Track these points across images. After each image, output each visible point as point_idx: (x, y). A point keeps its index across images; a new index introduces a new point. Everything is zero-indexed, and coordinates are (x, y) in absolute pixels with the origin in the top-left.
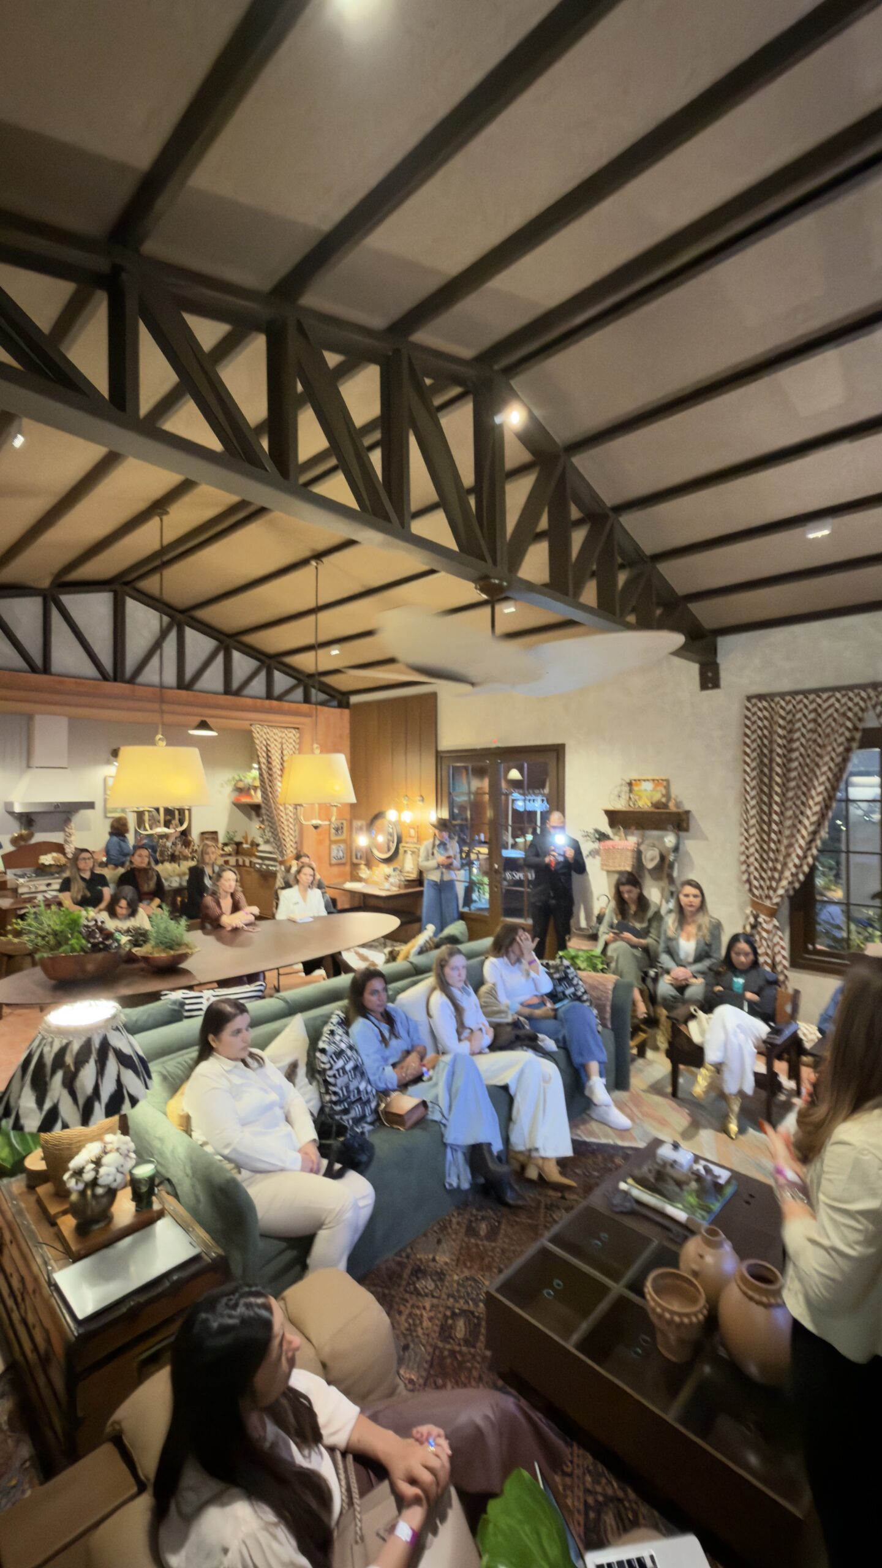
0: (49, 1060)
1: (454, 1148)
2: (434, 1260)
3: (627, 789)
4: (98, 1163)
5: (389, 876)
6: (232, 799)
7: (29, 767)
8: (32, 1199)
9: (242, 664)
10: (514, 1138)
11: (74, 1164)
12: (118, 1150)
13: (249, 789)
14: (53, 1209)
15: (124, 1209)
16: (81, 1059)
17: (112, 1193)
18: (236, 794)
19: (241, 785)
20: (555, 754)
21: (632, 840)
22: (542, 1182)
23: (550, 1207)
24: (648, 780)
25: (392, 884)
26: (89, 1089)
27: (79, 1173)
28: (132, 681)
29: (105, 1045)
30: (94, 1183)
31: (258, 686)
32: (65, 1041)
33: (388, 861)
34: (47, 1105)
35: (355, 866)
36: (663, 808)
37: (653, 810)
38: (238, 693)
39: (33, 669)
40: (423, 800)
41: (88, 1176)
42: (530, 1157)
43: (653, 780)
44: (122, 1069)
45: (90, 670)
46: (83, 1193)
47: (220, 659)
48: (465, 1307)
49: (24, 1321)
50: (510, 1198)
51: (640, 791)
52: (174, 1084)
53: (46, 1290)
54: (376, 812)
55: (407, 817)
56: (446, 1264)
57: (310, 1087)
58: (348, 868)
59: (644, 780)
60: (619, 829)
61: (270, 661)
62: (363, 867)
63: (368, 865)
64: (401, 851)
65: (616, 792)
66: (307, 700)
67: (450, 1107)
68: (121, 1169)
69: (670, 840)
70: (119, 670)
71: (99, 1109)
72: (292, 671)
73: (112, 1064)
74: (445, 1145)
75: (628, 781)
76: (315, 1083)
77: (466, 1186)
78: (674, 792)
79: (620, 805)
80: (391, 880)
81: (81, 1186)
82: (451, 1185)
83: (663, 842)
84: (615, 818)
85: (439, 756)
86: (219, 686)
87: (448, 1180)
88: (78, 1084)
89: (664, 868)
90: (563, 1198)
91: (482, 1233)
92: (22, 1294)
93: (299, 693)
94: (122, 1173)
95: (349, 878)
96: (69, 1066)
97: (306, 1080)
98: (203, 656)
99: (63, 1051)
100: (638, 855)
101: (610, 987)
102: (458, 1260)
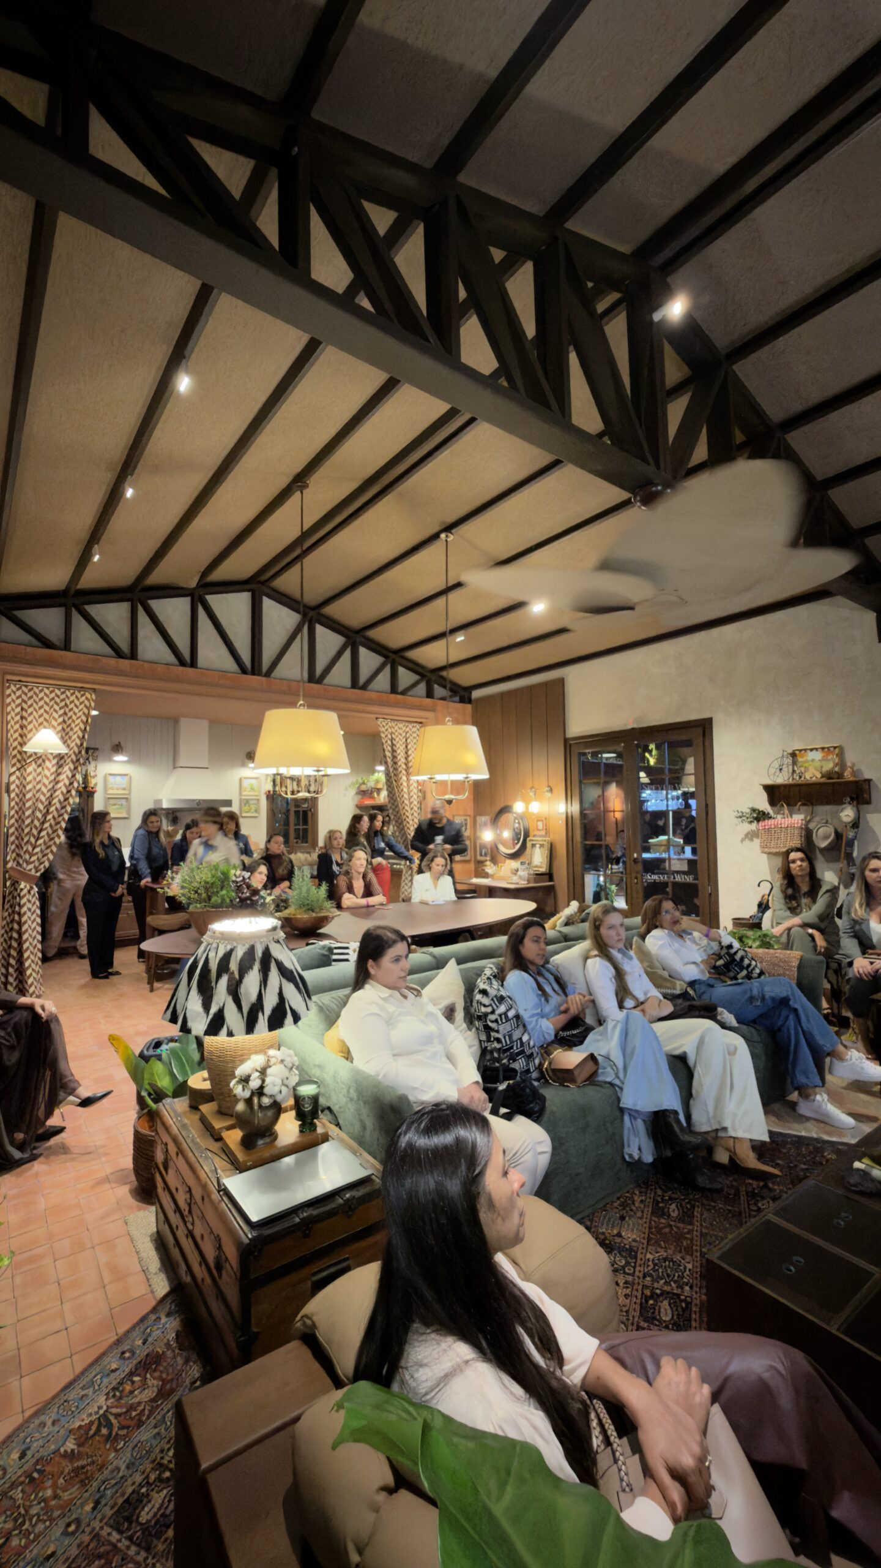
0: (214, 966)
1: (634, 1114)
2: (619, 1235)
3: (790, 760)
4: (263, 1072)
5: (517, 870)
6: (356, 802)
7: (174, 768)
8: (196, 1117)
9: (369, 660)
10: (696, 1116)
11: (241, 1070)
12: (282, 1061)
13: (372, 792)
14: (218, 1124)
15: (288, 1128)
16: (245, 967)
17: (277, 1108)
18: (360, 797)
19: (364, 788)
20: (700, 730)
21: (798, 819)
22: (734, 1167)
23: (752, 1195)
24: (816, 749)
25: (520, 877)
26: (253, 997)
27: (246, 1080)
28: (268, 674)
29: (267, 956)
30: (260, 1092)
31: (383, 680)
32: (229, 947)
33: (514, 856)
34: (214, 1009)
35: (480, 863)
36: (838, 778)
37: (823, 780)
38: (364, 687)
39: (182, 663)
40: (551, 790)
41: (255, 1083)
42: (716, 1138)
43: (823, 749)
44: (284, 981)
45: (230, 664)
46: (249, 1101)
47: (347, 655)
48: (667, 1288)
49: (191, 1234)
50: (702, 1181)
51: (807, 761)
52: (331, 1018)
53: (215, 1196)
54: (502, 805)
55: (535, 807)
56: (634, 1240)
57: (469, 1032)
58: (472, 866)
59: (812, 750)
60: (782, 805)
61: (394, 657)
62: (488, 863)
63: (494, 860)
64: (529, 844)
65: (776, 765)
66: (430, 694)
67: (625, 1069)
68: (286, 1082)
69: (847, 814)
70: (256, 664)
71: (262, 1022)
72: (415, 667)
73: (274, 974)
74: (622, 1110)
75: (790, 751)
76: (474, 1030)
77: (648, 1158)
78: (850, 758)
79: (781, 779)
80: (520, 873)
81: (247, 1094)
82: (631, 1156)
83: (839, 819)
84: (775, 793)
85: (568, 745)
86: (348, 682)
87: (627, 1150)
88: (243, 990)
89: (840, 848)
90: (766, 1186)
91: (675, 1214)
92: (190, 1205)
93: (422, 687)
94: (287, 1086)
95: (473, 875)
96: (233, 973)
97: (464, 1026)
98: (333, 652)
99: (227, 956)
100: (808, 835)
101: (795, 963)
102: (649, 1239)
